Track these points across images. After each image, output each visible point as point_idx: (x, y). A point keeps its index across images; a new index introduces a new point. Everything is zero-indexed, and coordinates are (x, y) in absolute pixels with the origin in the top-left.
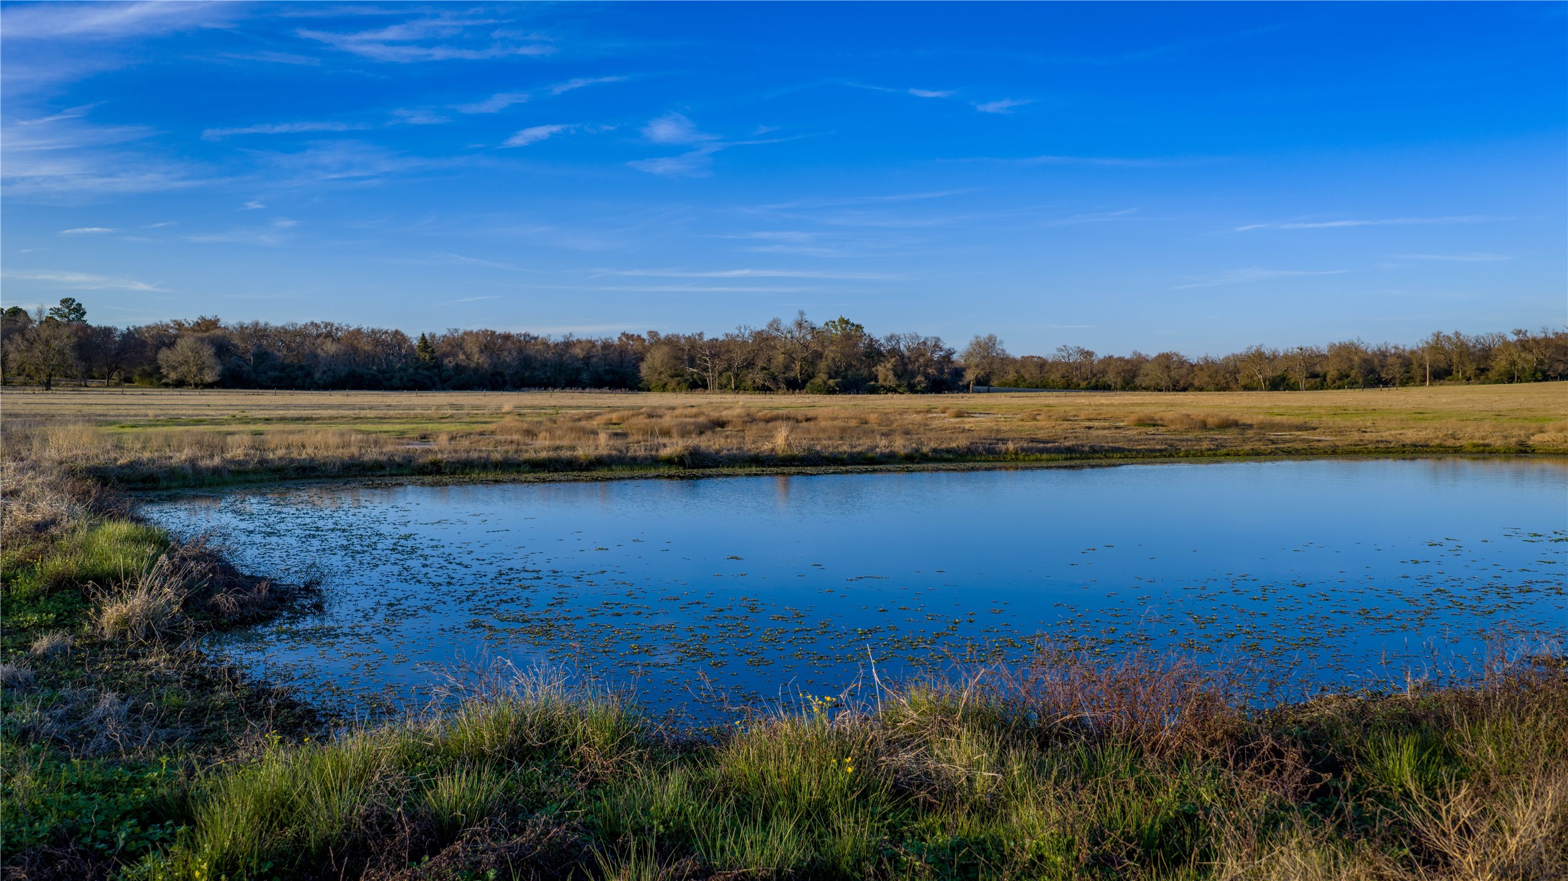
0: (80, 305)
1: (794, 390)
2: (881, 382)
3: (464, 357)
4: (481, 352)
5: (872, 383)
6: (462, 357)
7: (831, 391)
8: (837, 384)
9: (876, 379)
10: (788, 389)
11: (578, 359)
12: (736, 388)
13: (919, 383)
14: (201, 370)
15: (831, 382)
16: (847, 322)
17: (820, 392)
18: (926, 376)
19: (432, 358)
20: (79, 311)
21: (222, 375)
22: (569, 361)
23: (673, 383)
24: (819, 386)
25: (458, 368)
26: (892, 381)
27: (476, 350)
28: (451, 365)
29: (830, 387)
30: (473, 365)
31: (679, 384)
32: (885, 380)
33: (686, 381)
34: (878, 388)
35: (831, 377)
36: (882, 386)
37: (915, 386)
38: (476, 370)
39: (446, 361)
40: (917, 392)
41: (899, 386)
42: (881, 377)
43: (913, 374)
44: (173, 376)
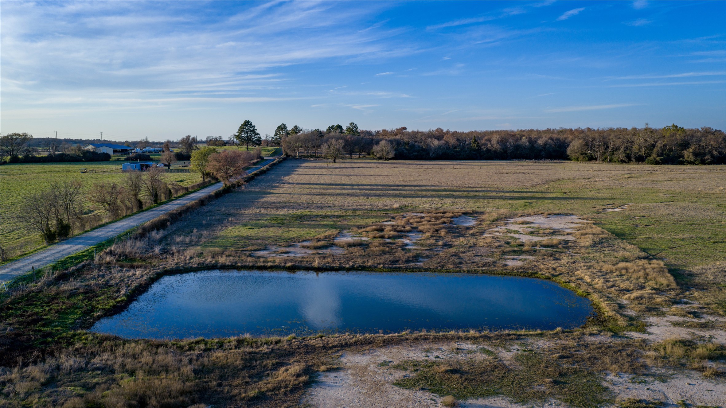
0: (356, 125)
1: (639, 162)
2: (686, 158)
3: (490, 146)
4: (498, 143)
5: (681, 159)
6: (489, 145)
7: (657, 163)
8: (661, 160)
9: (683, 156)
10: (636, 161)
11: (540, 146)
12: (610, 160)
13: (707, 159)
14: (387, 153)
15: (658, 159)
16: (676, 127)
17: (652, 163)
18: (712, 156)
19: (477, 146)
20: (356, 127)
21: (395, 155)
22: (536, 147)
23: (581, 157)
24: (651, 160)
25: (488, 151)
26: (691, 158)
27: (495, 142)
28: (485, 149)
29: (657, 161)
30: (493, 149)
31: (584, 158)
32: (688, 157)
33: (587, 156)
34: (684, 162)
35: (658, 156)
36: (686, 161)
37: (705, 160)
38: (495, 152)
39: (482, 147)
40: (705, 164)
41: (696, 161)
42: (686, 156)
43: (704, 154)
44: (378, 156)
